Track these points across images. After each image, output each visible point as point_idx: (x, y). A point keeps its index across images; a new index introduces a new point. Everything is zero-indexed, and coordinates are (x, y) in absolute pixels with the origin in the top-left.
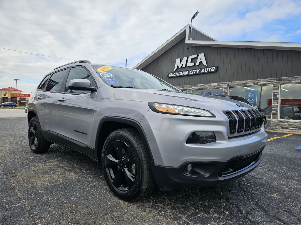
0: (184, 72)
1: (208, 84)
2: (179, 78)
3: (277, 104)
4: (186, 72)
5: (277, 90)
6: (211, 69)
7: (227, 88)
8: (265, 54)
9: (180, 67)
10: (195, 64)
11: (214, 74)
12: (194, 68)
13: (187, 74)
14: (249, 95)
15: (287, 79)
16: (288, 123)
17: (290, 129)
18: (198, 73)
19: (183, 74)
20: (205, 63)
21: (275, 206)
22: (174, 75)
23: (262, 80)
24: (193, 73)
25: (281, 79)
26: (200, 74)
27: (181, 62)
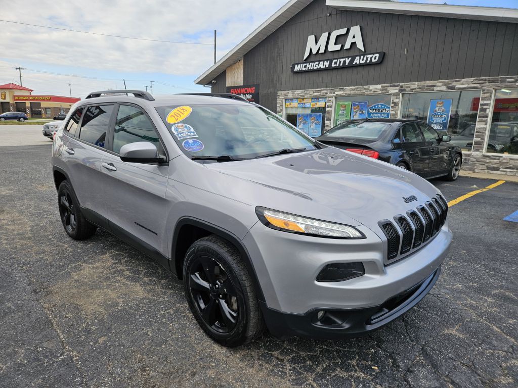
0: (322, 62)
1: (365, 87)
2: (312, 75)
3: (485, 126)
4: (325, 62)
5: (488, 100)
6: (371, 58)
7: (399, 95)
8: (473, 31)
9: (314, 52)
10: (343, 46)
11: (378, 68)
12: (341, 54)
13: (327, 66)
14: (437, 109)
15: (508, 80)
16: (499, 159)
17: (501, 171)
18: (347, 64)
19: (320, 66)
20: (360, 45)
21: (451, 355)
22: (304, 69)
23: (463, 80)
24: (338, 65)
25: (498, 79)
26: (351, 66)
27: (316, 43)
